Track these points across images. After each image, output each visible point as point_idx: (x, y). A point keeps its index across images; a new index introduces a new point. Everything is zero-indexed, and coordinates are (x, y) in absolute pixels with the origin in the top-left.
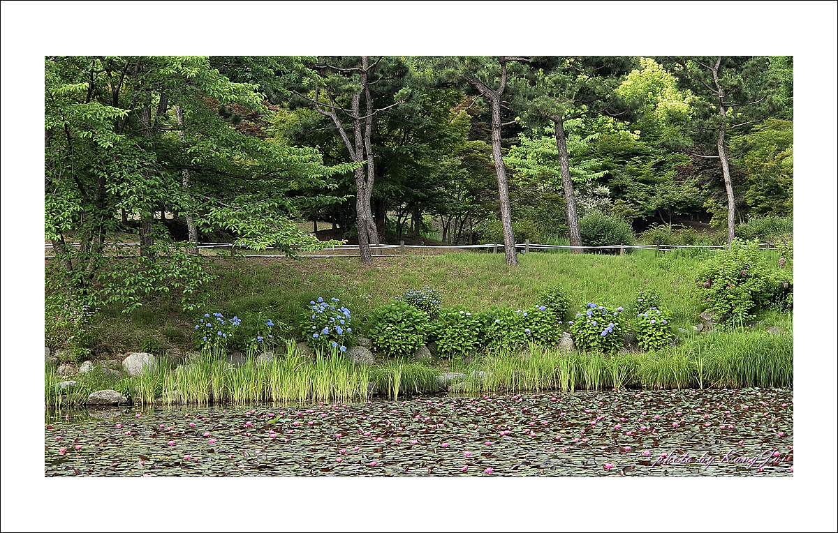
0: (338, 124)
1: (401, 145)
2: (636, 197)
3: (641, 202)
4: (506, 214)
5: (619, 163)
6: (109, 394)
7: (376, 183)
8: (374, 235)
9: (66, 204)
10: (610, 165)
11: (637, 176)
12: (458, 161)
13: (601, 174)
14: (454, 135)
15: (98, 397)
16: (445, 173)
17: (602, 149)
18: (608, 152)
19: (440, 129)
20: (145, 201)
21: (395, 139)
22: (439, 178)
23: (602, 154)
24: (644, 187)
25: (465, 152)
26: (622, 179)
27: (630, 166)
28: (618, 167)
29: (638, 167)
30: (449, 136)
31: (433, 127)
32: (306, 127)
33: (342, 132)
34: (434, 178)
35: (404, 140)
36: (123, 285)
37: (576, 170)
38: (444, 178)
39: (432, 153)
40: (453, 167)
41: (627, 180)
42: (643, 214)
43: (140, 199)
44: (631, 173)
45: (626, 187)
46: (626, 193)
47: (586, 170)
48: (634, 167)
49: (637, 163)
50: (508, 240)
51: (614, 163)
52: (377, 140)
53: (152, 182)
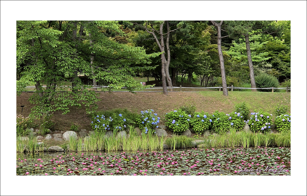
0: (155, 37)
1: (182, 46)
2: (283, 68)
3: (284, 70)
4: (223, 74)
5: (275, 54)
6: (57, 148)
7: (171, 61)
8: (170, 83)
9: (39, 70)
10: (272, 54)
11: (283, 59)
12: (206, 53)
13: (268, 59)
14: (204, 42)
15: (52, 149)
16: (201, 57)
17: (269, 48)
18: (271, 49)
19: (198, 39)
20: (71, 69)
21: (180, 43)
22: (198, 60)
23: (268, 50)
24: (286, 63)
25: (209, 49)
26: (277, 60)
27: (280, 55)
28: (275, 55)
29: (284, 55)
30: (201, 42)
31: (195, 38)
32: (142, 38)
33: (157, 40)
34: (197, 60)
35: (183, 43)
36: (62, 103)
37: (257, 57)
38: (200, 60)
39: (195, 49)
40: (204, 55)
41: (279, 61)
42: (285, 75)
43: (69, 68)
44: (281, 58)
45: (278, 63)
46: (278, 66)
47: (261, 57)
48: (282, 55)
49: (283, 53)
50: (225, 85)
51: (274, 53)
52: (172, 43)
53: (74, 61)
